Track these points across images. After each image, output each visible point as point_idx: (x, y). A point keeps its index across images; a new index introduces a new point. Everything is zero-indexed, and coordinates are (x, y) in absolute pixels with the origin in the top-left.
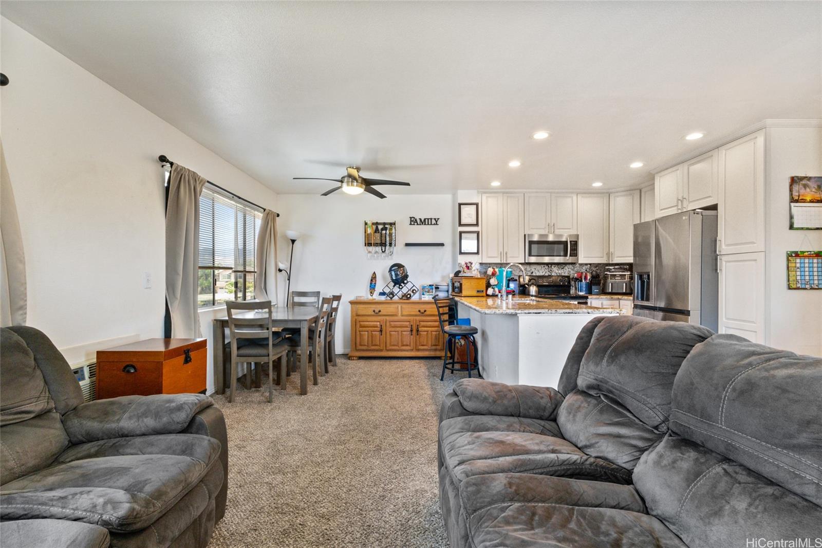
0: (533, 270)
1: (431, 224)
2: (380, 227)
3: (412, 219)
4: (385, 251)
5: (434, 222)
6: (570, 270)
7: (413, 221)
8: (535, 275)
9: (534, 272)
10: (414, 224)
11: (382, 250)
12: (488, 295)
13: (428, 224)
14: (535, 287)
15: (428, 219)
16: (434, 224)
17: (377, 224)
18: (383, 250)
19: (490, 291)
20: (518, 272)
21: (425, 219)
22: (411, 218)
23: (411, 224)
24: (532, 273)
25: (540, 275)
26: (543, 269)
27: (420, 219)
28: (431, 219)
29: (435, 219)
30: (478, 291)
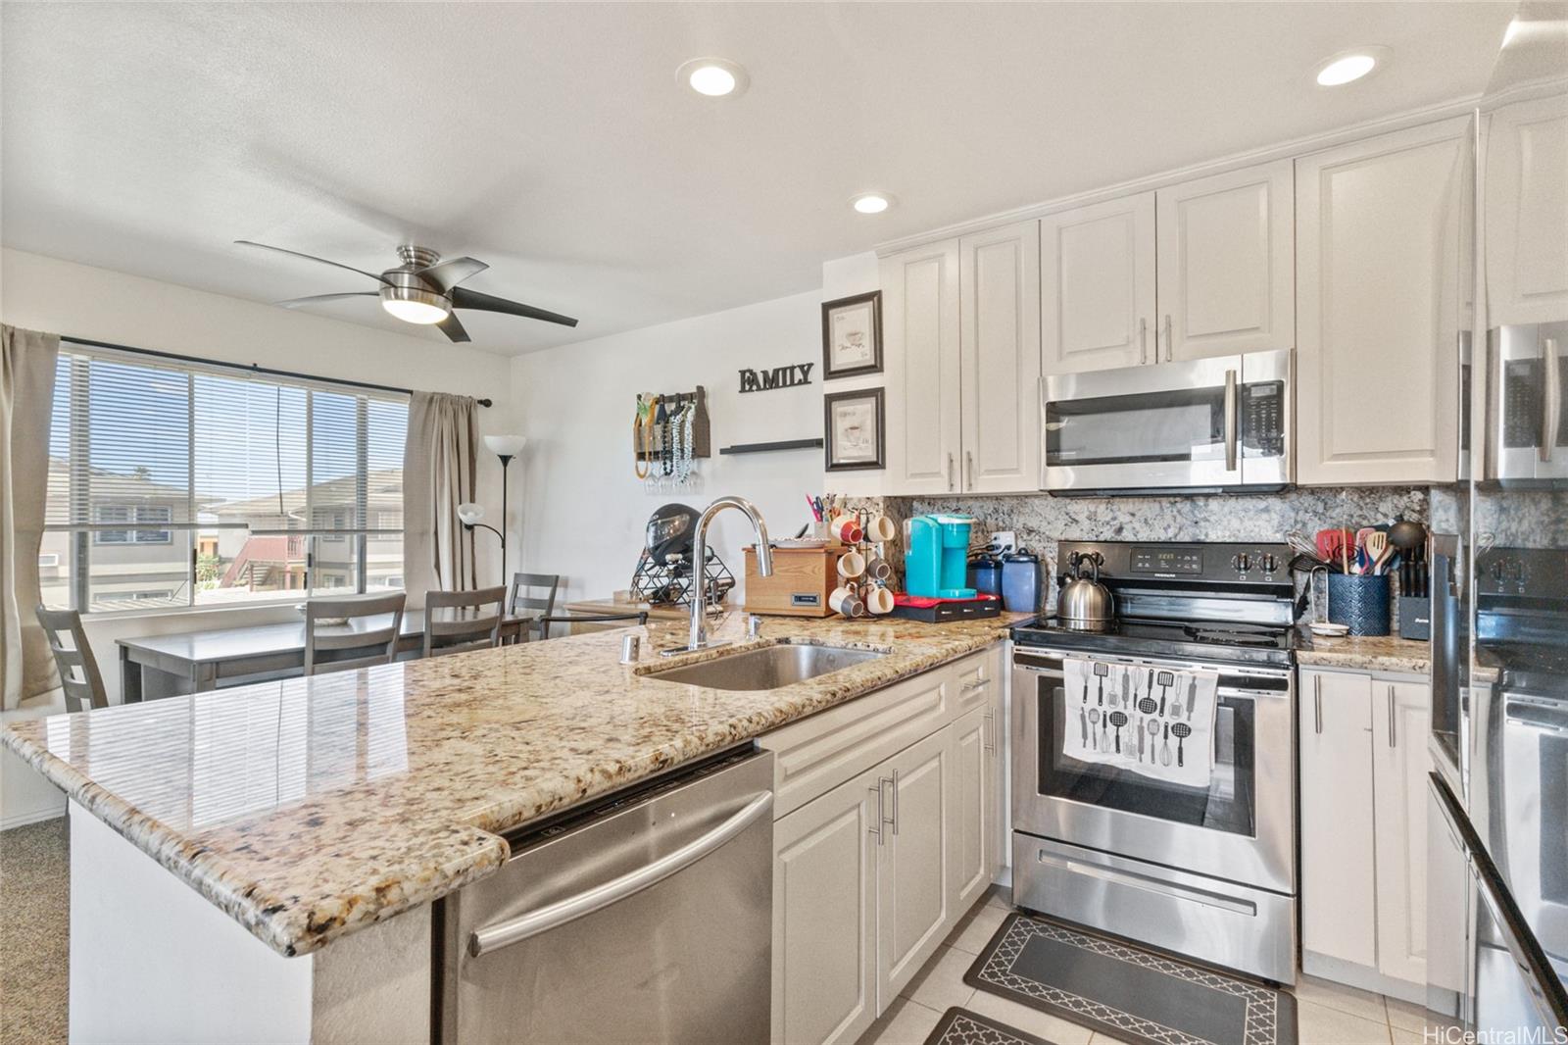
0: (1123, 518)
1: (792, 384)
2: (670, 407)
3: (747, 374)
4: (672, 471)
5: (798, 375)
6: (1301, 516)
7: (749, 381)
8: (1131, 538)
9: (1127, 527)
10: (750, 390)
11: (665, 469)
12: (830, 613)
13: (785, 385)
14: (1091, 589)
15: (784, 370)
16: (800, 383)
17: (661, 400)
18: (668, 471)
19: (839, 598)
20: (1060, 525)
21: (776, 371)
22: (743, 373)
23: (743, 390)
24: (1120, 530)
25: (1154, 537)
26: (1167, 511)
27: (765, 373)
28: (792, 368)
29: (801, 367)
30: (799, 599)
